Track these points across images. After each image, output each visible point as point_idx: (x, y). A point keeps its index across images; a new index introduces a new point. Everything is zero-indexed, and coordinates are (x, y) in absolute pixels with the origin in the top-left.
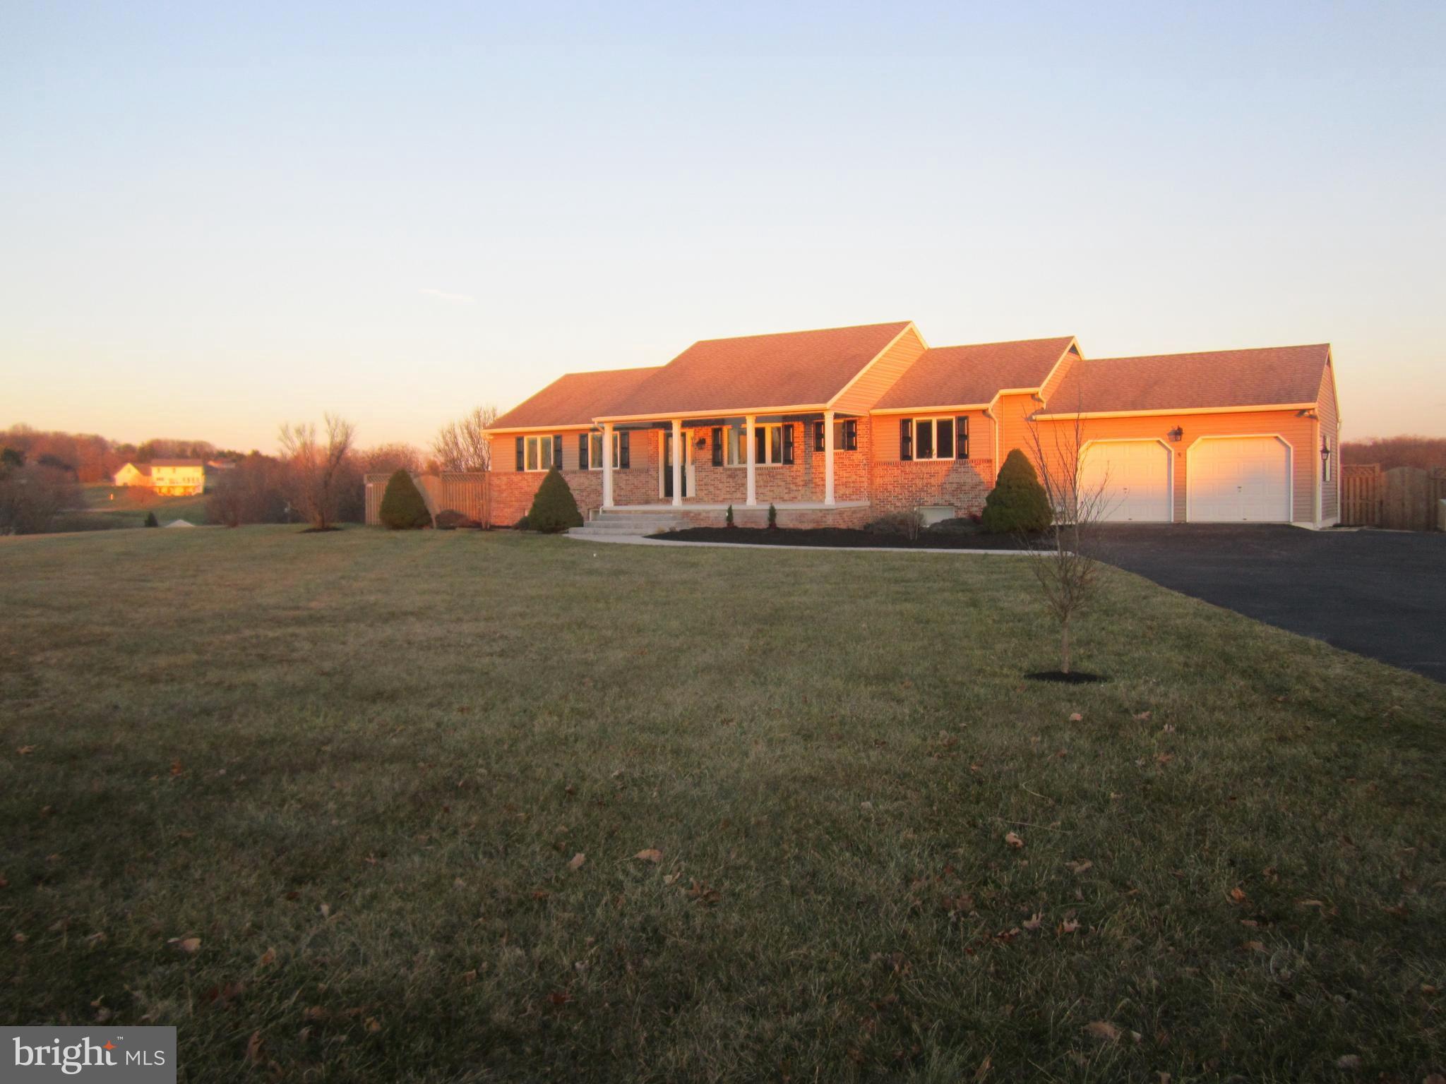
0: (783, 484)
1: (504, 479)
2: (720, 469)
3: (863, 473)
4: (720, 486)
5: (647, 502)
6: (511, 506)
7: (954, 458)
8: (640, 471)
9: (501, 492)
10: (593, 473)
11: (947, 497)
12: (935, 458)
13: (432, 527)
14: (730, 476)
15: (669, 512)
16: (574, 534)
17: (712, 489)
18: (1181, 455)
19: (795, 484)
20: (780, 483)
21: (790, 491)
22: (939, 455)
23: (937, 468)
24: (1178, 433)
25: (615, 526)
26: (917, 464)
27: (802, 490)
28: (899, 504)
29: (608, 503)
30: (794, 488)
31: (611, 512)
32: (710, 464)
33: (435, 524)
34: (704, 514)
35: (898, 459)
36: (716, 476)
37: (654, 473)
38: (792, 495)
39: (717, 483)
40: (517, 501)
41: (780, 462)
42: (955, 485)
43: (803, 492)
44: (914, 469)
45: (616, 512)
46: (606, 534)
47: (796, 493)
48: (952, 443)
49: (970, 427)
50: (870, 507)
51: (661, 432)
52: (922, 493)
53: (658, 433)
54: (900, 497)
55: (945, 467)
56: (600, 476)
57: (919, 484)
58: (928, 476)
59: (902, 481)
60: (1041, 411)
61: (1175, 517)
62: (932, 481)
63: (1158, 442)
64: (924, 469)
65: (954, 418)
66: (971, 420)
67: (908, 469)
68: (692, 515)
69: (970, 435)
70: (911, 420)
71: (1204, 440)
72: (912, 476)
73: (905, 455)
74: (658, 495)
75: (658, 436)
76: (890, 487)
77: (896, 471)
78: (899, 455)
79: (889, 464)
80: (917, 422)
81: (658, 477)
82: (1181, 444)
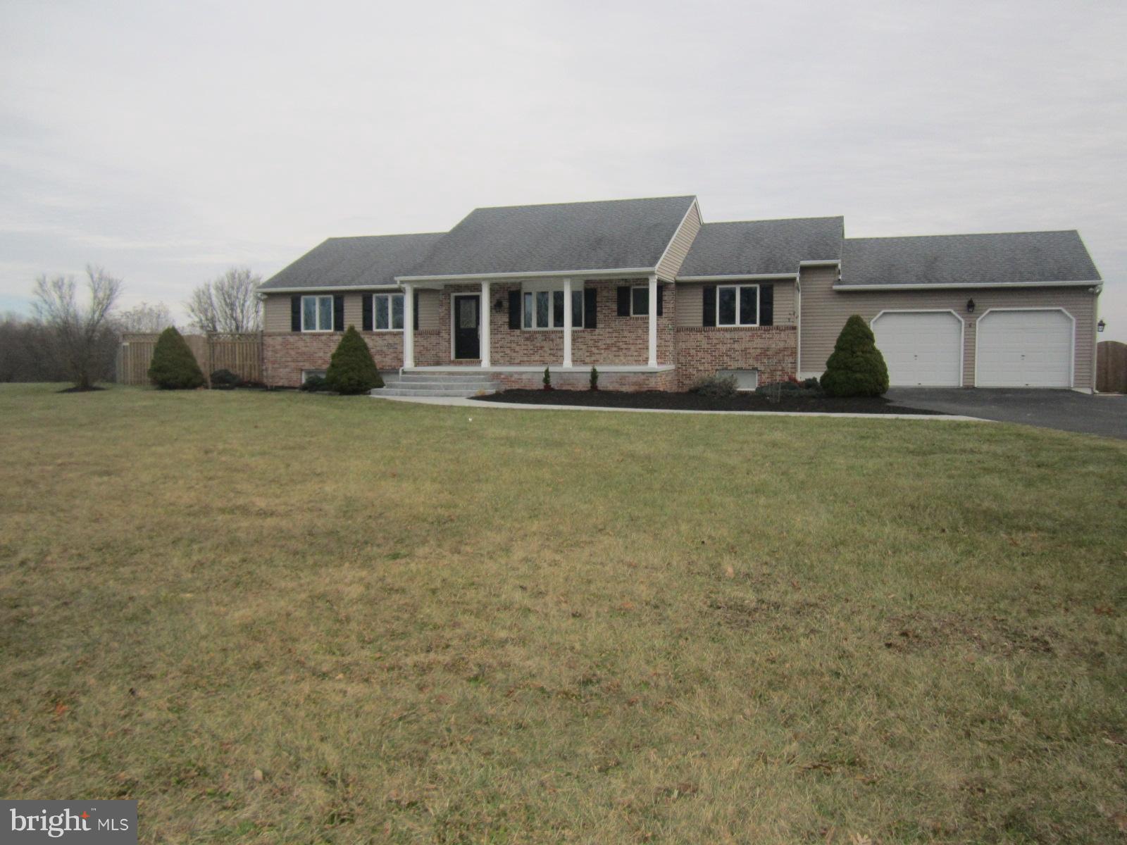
0: (584, 347)
1: (279, 339)
2: (517, 332)
3: (669, 337)
4: (517, 348)
5: (438, 363)
6: (286, 367)
7: (757, 325)
8: (431, 333)
9: (275, 352)
10: (379, 334)
11: (751, 361)
12: (738, 324)
13: (207, 388)
14: (527, 339)
15: (478, 373)
16: (376, 394)
17: (508, 351)
18: (971, 326)
19: (598, 348)
20: (582, 347)
21: (592, 354)
22: (742, 322)
23: (741, 334)
24: (971, 306)
25: (422, 387)
26: (719, 330)
27: (605, 354)
28: (701, 368)
29: (409, 364)
30: (596, 351)
31: (413, 373)
32: (506, 327)
33: (210, 384)
34: (516, 376)
35: (701, 325)
36: (513, 338)
37: (446, 336)
38: (593, 358)
39: (513, 345)
40: (293, 361)
41: (581, 325)
42: (759, 351)
43: (605, 355)
44: (719, 335)
45: (419, 373)
46: (415, 395)
47: (598, 356)
48: (756, 310)
49: (774, 295)
50: (675, 370)
51: (453, 295)
52: (725, 358)
53: (449, 295)
54: (703, 361)
55: (749, 333)
56: (387, 337)
57: (723, 348)
58: (732, 341)
59: (706, 346)
60: (839, 282)
61: (964, 382)
62: (736, 346)
63: (949, 313)
64: (728, 335)
65: (758, 286)
66: (775, 288)
67: (711, 334)
68: (502, 376)
69: (774, 303)
70: (715, 288)
71: (992, 312)
72: (715, 341)
73: (709, 321)
74: (450, 357)
75: (449, 299)
76: (693, 352)
77: (699, 336)
78: (702, 321)
79: (691, 329)
80: (720, 289)
81: (450, 339)
82: (972, 315)
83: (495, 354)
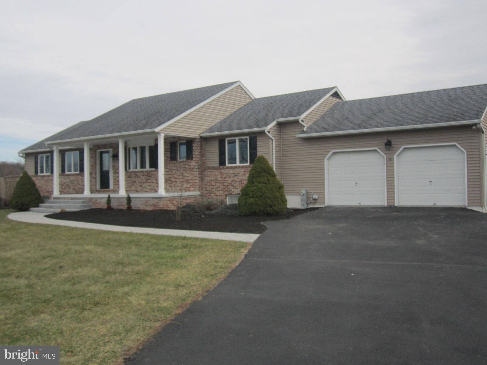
3: (196, 174)
7: (248, 164)
12: (238, 164)
15: (82, 198)
18: (390, 160)
20: (154, 181)
22: (240, 162)
23: (239, 170)
24: (389, 144)
26: (228, 168)
28: (218, 194)
29: (56, 193)
35: (218, 165)
37: (94, 175)
41: (154, 167)
44: (227, 171)
48: (247, 154)
49: (258, 143)
50: (200, 195)
51: (99, 151)
52: (230, 187)
53: (96, 151)
54: (219, 189)
55: (243, 170)
56: (70, 177)
57: (229, 180)
58: (234, 175)
59: (220, 179)
60: (303, 132)
61: (387, 202)
62: (236, 178)
63: (376, 150)
64: (231, 171)
65: (248, 137)
66: (258, 138)
67: (223, 171)
68: (93, 200)
69: (258, 148)
70: (224, 140)
71: (405, 149)
72: (225, 176)
73: (222, 162)
74: (96, 188)
75: (96, 153)
76: (213, 183)
77: (217, 173)
78: (218, 162)
79: (212, 168)
80: (228, 140)
81: (96, 177)
82: (391, 152)
83: (115, 186)
